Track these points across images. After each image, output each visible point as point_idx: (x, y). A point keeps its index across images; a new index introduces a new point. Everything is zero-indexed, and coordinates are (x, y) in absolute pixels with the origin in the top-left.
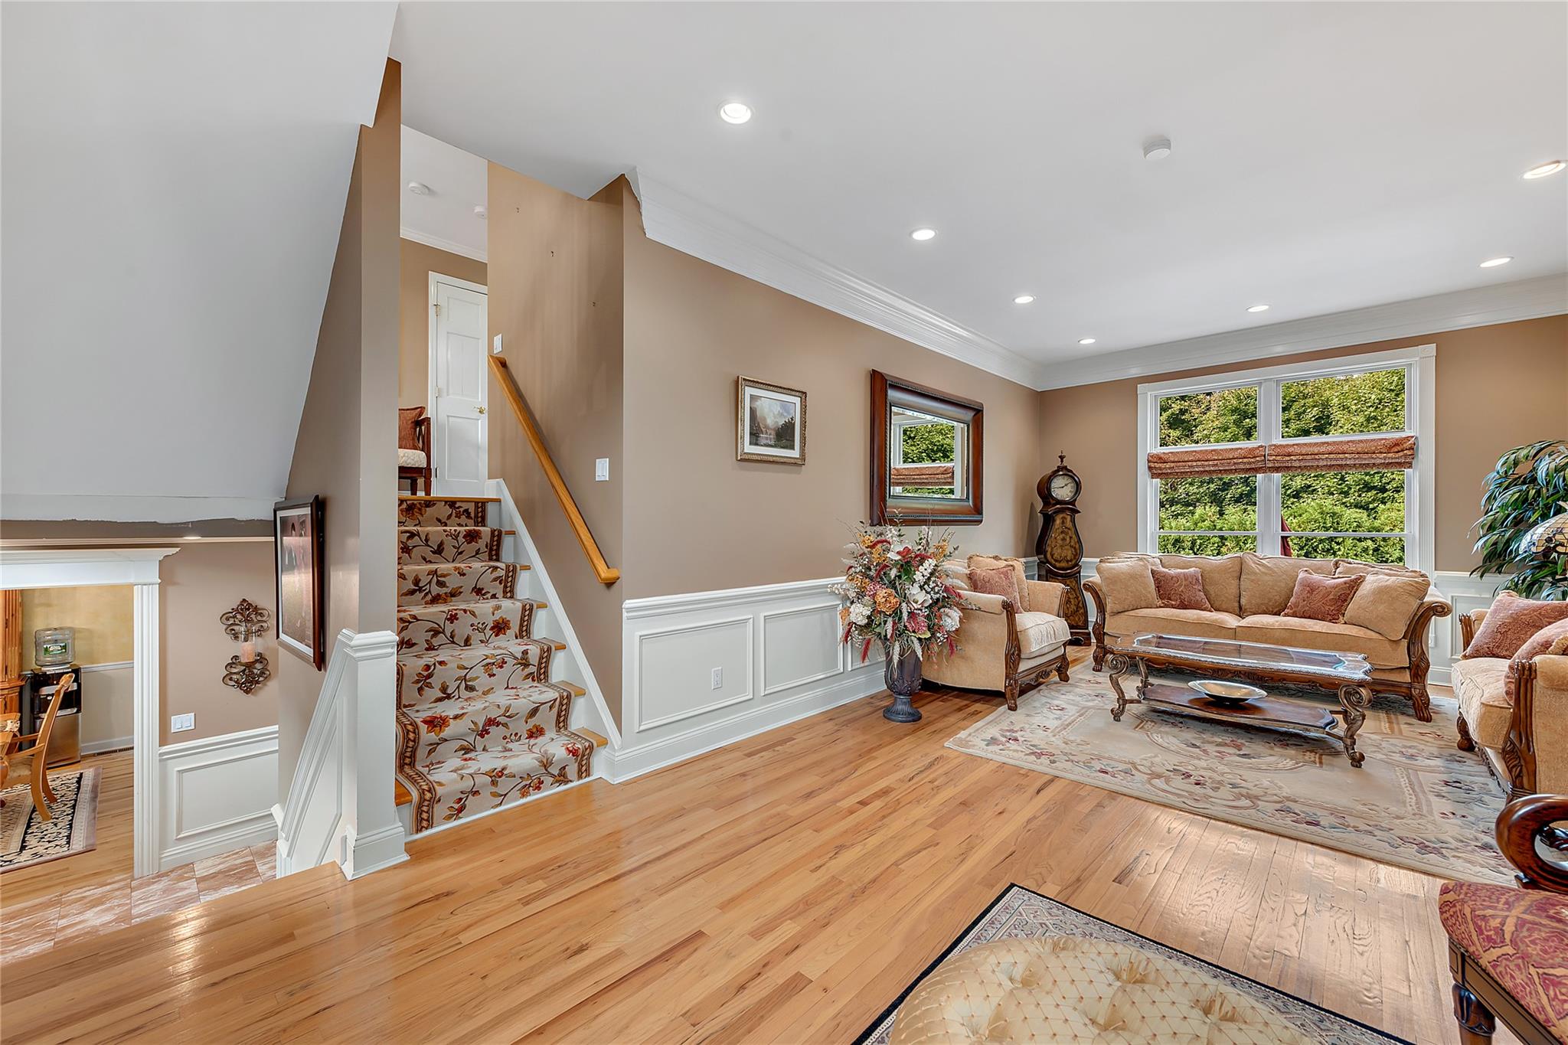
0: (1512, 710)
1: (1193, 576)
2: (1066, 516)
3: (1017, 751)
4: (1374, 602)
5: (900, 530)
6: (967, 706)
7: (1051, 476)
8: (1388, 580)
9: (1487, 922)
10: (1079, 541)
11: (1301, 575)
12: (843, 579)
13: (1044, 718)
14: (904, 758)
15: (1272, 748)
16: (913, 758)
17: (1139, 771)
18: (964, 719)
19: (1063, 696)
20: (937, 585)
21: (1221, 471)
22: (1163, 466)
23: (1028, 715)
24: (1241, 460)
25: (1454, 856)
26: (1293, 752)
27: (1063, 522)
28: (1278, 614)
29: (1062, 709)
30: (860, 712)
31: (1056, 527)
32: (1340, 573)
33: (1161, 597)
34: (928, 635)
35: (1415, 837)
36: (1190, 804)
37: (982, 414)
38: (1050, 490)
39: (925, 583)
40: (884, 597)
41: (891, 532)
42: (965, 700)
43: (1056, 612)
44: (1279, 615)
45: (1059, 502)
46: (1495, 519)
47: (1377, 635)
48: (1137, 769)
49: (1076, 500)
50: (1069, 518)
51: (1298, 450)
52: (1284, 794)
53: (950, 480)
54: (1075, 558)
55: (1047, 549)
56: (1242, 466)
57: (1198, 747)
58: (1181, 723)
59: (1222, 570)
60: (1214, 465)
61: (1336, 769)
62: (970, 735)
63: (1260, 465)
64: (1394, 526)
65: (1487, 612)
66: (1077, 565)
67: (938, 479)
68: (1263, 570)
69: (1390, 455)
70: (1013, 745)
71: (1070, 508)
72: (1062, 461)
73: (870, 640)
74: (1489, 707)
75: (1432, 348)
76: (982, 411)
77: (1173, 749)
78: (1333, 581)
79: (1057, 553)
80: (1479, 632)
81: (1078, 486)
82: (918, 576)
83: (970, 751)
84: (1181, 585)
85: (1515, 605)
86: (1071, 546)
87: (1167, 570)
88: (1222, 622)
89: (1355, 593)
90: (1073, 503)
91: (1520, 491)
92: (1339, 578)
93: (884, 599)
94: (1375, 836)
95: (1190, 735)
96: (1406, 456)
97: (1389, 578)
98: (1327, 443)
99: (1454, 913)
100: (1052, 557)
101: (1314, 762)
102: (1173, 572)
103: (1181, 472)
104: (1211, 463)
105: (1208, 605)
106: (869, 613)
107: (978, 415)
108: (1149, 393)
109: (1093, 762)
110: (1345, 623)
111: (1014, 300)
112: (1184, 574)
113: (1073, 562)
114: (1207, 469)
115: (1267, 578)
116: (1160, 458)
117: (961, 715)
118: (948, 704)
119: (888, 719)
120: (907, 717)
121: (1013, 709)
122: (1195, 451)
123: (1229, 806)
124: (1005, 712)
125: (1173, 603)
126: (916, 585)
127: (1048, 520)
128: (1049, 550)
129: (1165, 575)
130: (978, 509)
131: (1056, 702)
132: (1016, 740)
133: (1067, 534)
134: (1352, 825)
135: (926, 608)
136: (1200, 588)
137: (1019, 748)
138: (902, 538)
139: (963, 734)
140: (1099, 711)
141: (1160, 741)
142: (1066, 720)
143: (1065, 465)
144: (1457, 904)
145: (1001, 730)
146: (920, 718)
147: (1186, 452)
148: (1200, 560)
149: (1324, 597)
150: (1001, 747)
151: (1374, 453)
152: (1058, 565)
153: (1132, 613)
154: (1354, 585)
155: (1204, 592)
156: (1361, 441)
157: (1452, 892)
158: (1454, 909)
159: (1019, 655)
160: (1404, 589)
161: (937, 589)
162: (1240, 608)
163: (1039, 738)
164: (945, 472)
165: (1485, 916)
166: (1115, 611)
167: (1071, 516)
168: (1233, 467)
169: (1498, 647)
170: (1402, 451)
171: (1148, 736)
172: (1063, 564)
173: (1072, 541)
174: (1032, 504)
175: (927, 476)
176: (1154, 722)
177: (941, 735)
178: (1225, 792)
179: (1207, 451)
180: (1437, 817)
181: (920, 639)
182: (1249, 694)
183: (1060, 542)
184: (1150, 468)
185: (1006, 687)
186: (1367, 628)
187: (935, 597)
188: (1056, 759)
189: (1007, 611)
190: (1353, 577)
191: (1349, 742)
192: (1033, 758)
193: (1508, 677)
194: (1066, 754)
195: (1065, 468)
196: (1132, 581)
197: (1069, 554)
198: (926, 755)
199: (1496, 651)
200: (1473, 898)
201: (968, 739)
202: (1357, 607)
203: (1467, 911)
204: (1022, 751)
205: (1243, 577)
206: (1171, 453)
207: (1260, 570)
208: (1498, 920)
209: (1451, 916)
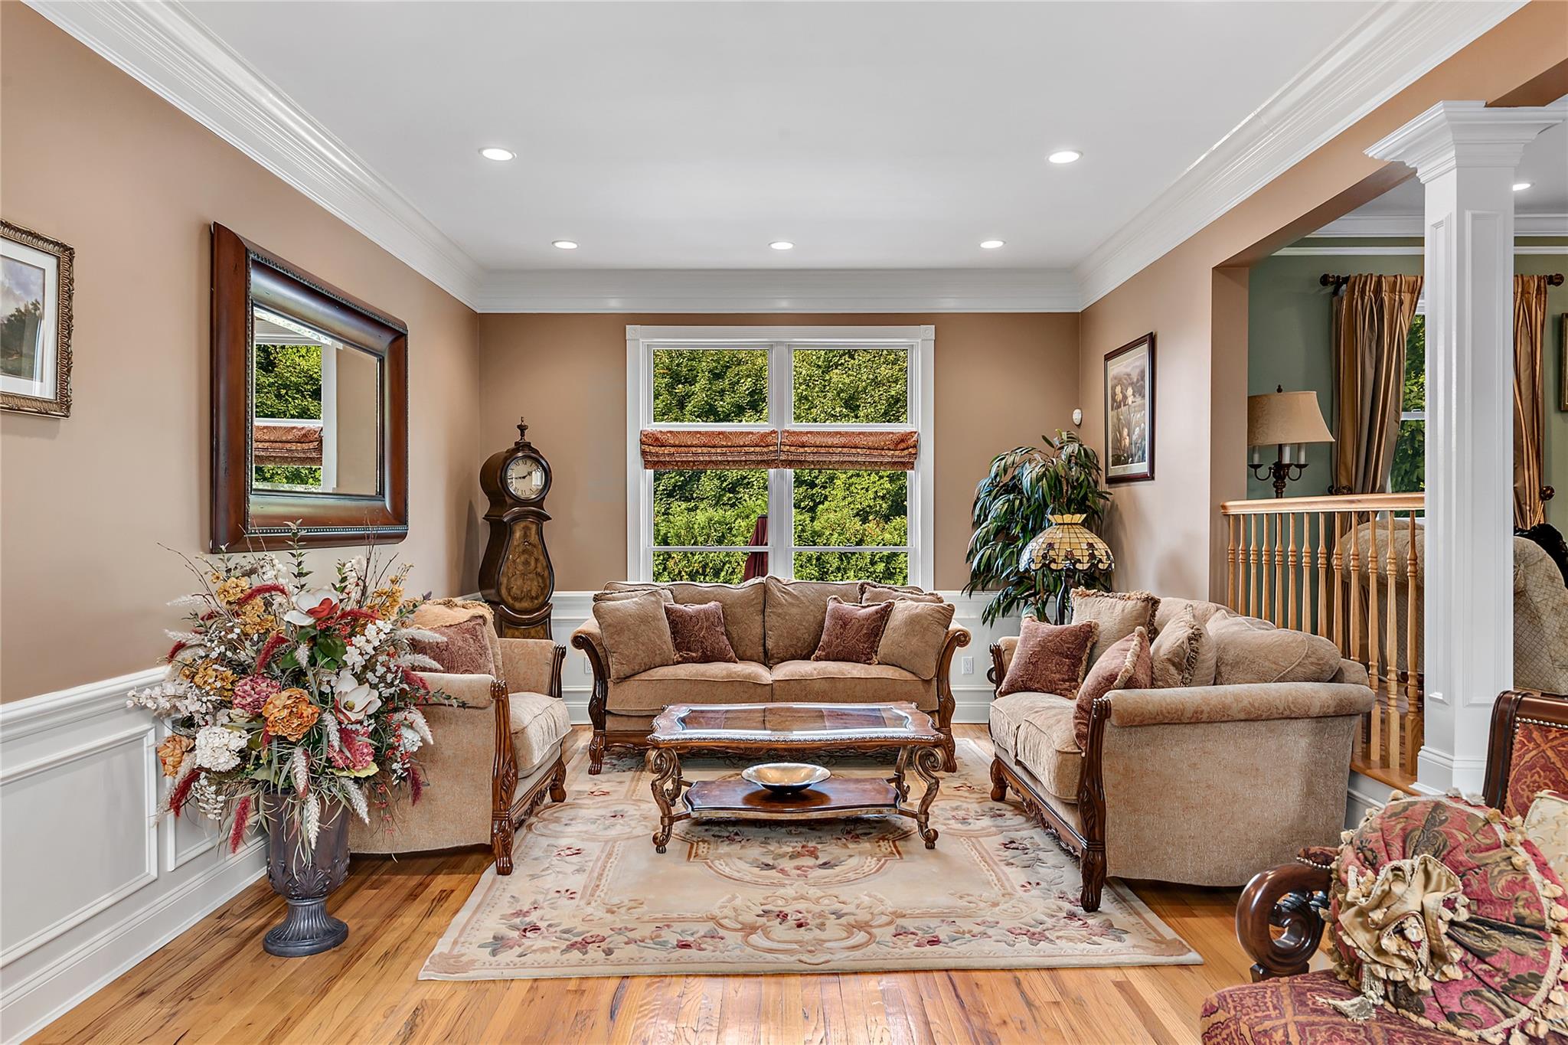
0: (1083, 754)
1: (714, 613)
2: (530, 526)
3: (545, 950)
4: (906, 635)
5: (300, 564)
6: (423, 886)
7: (506, 459)
8: (917, 607)
9: (1270, 1037)
10: (549, 567)
11: (831, 605)
12: (163, 671)
13: (560, 876)
14: (351, 1031)
15: (845, 846)
16: (369, 1027)
17: (727, 928)
18: (429, 913)
19: (569, 829)
20: (389, 670)
21: (729, 462)
22: (660, 450)
23: (533, 877)
24: (752, 449)
25: (1058, 938)
26: (868, 845)
27: (525, 536)
28: (807, 657)
29: (578, 852)
30: (209, 957)
31: (515, 543)
32: (867, 600)
33: (678, 647)
34: (374, 769)
35: (1020, 925)
36: (808, 961)
37: (406, 340)
38: (506, 482)
39: (365, 668)
40: (284, 707)
41: (278, 566)
42: (414, 874)
43: (546, 688)
44: (810, 659)
45: (519, 501)
46: (988, 532)
47: (911, 675)
48: (722, 926)
49: (543, 498)
50: (534, 528)
51: (812, 440)
52: (890, 910)
53: (314, 455)
54: (542, 594)
55: (501, 579)
56: (753, 458)
57: (773, 867)
58: (737, 834)
59: (745, 602)
60: (723, 454)
61: (916, 857)
62: (455, 943)
63: (772, 457)
64: (833, 530)
65: (1016, 642)
66: (546, 603)
67: (289, 451)
68: (790, 600)
69: (897, 453)
70: (534, 941)
71: (535, 511)
72: (522, 435)
73: (247, 800)
74: (1065, 755)
75: (929, 330)
76: (406, 335)
77: (747, 878)
78: (864, 610)
79: (517, 584)
80: (1012, 664)
81: (547, 472)
82: (353, 657)
83: (472, 975)
84: (701, 628)
85: (1040, 631)
86: (538, 574)
87: (682, 607)
88: (757, 676)
89: (886, 624)
90: (539, 503)
91: (1009, 500)
92: (868, 606)
93: (286, 712)
94: (990, 937)
95: (755, 851)
96: (910, 454)
97: (916, 604)
98: (840, 433)
99: (1228, 1035)
100: (510, 595)
101: (892, 853)
102: (691, 609)
103: (682, 462)
104: (719, 450)
105: (732, 654)
106: (243, 743)
107: (397, 343)
108: (641, 340)
109: (663, 933)
110: (879, 664)
111: (480, 151)
112: (705, 611)
113: (541, 599)
114: (714, 458)
115: (794, 611)
116: (657, 439)
117: (418, 908)
118: (387, 890)
119: (280, 955)
120: (323, 941)
121: (505, 871)
122: (700, 433)
123: (848, 948)
124: (494, 880)
125: (694, 654)
126: (346, 674)
127: (500, 532)
128: (504, 580)
129: (682, 615)
130: (400, 515)
131: (564, 842)
132: (536, 929)
133: (531, 554)
134: (966, 930)
135: (370, 717)
136: (723, 630)
137: (547, 944)
138: (303, 580)
139: (442, 946)
140: (631, 841)
141: (727, 871)
142: (592, 871)
143: (527, 441)
144: (1230, 1024)
145: (503, 917)
146: (345, 934)
147: (689, 432)
148: (718, 589)
149: (858, 632)
150: (517, 950)
151: (883, 449)
152: (517, 605)
153: (644, 676)
154: (885, 614)
155: (727, 635)
156: (871, 434)
157: (1220, 1011)
158: (1227, 1031)
159: (515, 775)
160: (935, 617)
161: (389, 677)
162: (766, 652)
163: (567, 915)
164: (305, 437)
165: (1265, 1031)
166: (622, 675)
167: (537, 525)
168: (743, 458)
169: (1031, 679)
170: (907, 448)
171: (710, 867)
172: (525, 604)
173: (539, 565)
174: (471, 502)
175: (267, 444)
176: (706, 841)
177: (402, 959)
178: (833, 930)
179: (713, 433)
180: (1020, 891)
181: (357, 780)
182: (808, 776)
183: (521, 567)
184: (644, 453)
185: (493, 835)
186: (900, 667)
187: (387, 692)
188: (611, 946)
189: (498, 701)
190: (883, 604)
191: (923, 818)
192: (576, 955)
193: (1076, 718)
194: (620, 931)
195: (528, 446)
196: (643, 627)
197: (534, 586)
198: (393, 1009)
199: (1029, 684)
200: (1244, 1011)
201: (455, 952)
202: (890, 642)
203: (1245, 1029)
204: (554, 948)
205: (768, 610)
206: (671, 432)
207: (786, 600)
208: (1281, 1032)
209: (1224, 1039)
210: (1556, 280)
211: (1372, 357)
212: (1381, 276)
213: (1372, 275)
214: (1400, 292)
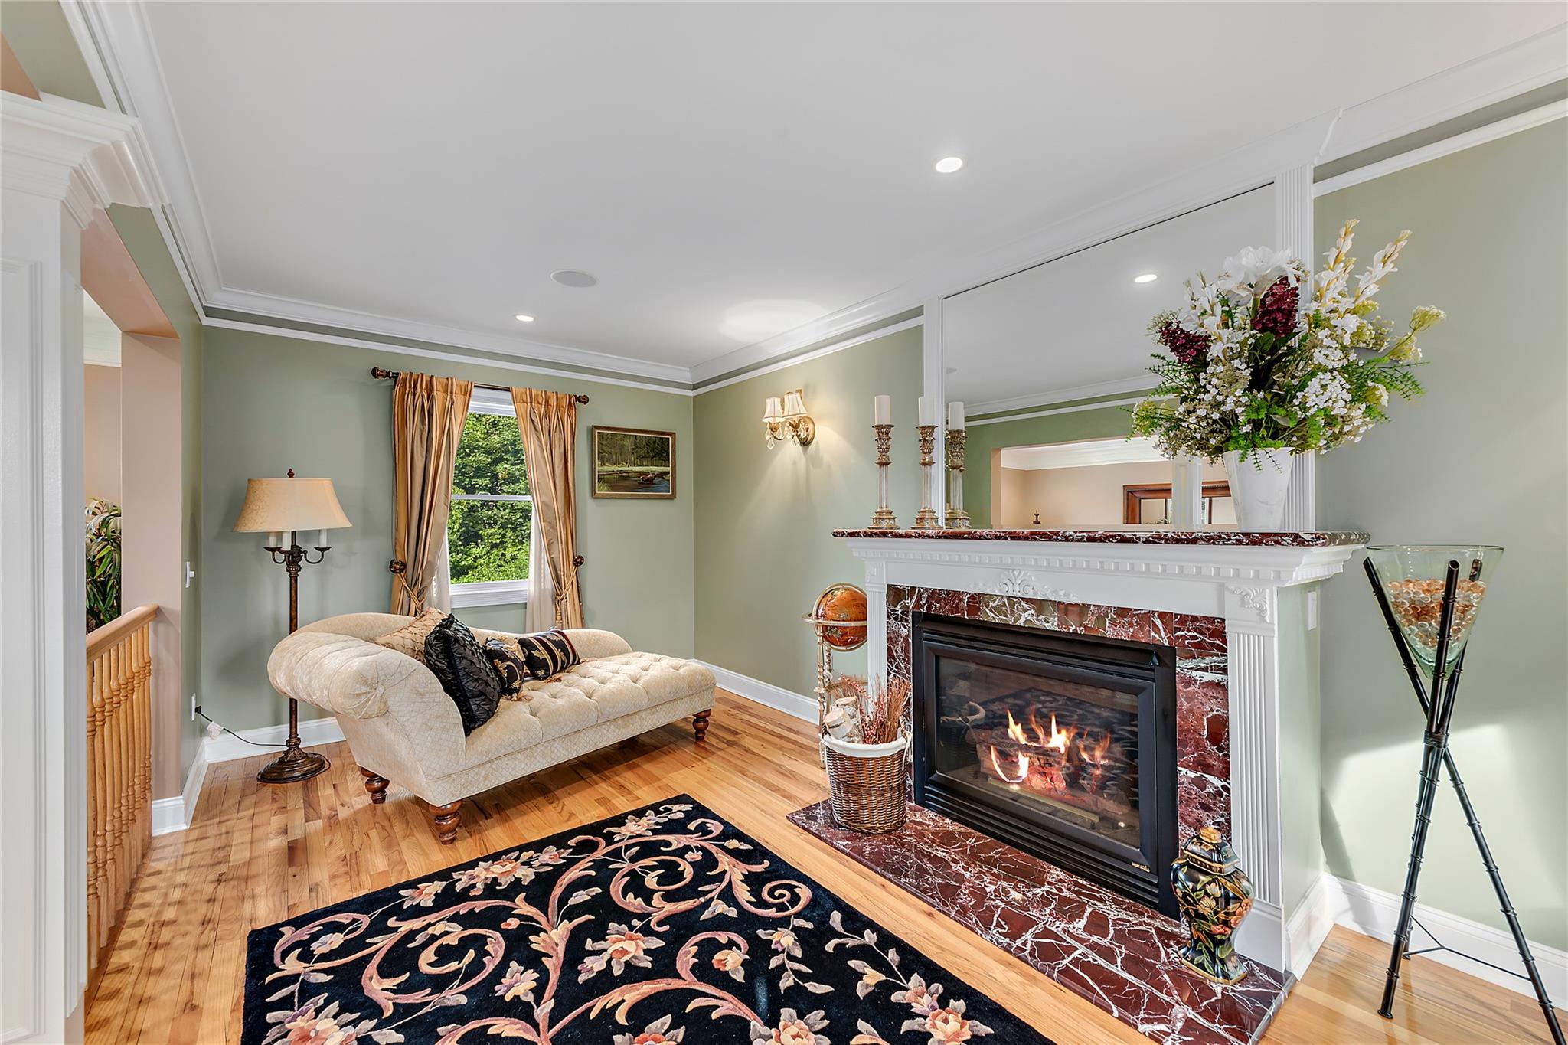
210: (584, 400)
211: (422, 447)
212: (432, 376)
213: (422, 374)
214: (452, 392)
